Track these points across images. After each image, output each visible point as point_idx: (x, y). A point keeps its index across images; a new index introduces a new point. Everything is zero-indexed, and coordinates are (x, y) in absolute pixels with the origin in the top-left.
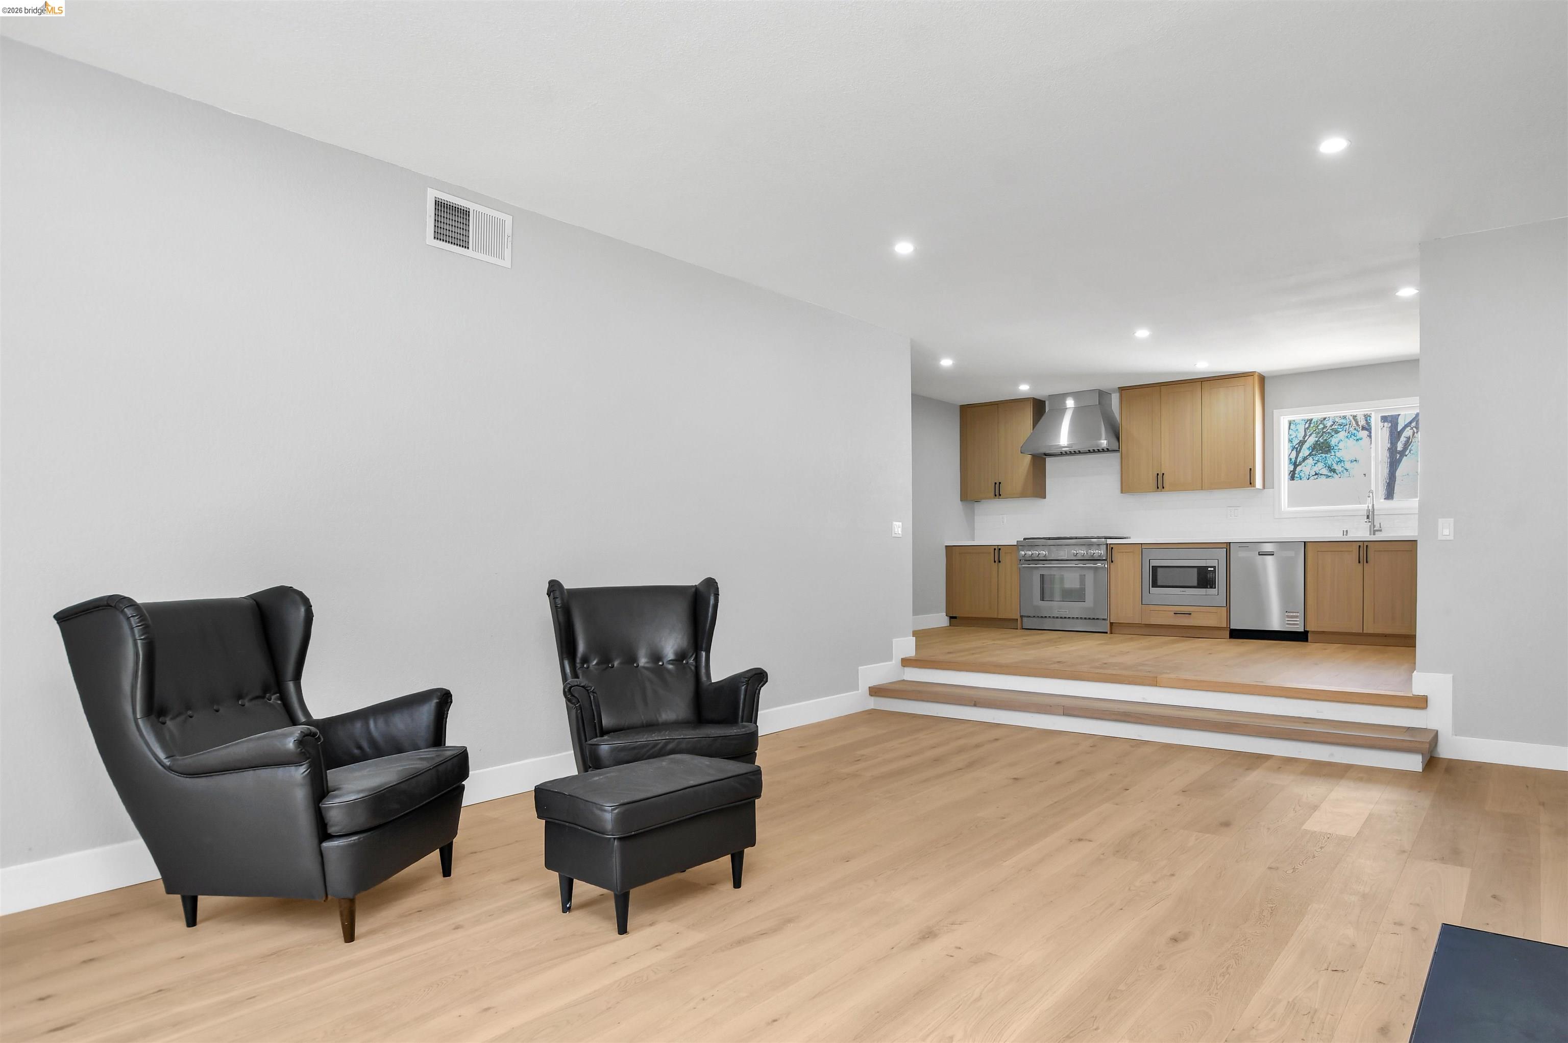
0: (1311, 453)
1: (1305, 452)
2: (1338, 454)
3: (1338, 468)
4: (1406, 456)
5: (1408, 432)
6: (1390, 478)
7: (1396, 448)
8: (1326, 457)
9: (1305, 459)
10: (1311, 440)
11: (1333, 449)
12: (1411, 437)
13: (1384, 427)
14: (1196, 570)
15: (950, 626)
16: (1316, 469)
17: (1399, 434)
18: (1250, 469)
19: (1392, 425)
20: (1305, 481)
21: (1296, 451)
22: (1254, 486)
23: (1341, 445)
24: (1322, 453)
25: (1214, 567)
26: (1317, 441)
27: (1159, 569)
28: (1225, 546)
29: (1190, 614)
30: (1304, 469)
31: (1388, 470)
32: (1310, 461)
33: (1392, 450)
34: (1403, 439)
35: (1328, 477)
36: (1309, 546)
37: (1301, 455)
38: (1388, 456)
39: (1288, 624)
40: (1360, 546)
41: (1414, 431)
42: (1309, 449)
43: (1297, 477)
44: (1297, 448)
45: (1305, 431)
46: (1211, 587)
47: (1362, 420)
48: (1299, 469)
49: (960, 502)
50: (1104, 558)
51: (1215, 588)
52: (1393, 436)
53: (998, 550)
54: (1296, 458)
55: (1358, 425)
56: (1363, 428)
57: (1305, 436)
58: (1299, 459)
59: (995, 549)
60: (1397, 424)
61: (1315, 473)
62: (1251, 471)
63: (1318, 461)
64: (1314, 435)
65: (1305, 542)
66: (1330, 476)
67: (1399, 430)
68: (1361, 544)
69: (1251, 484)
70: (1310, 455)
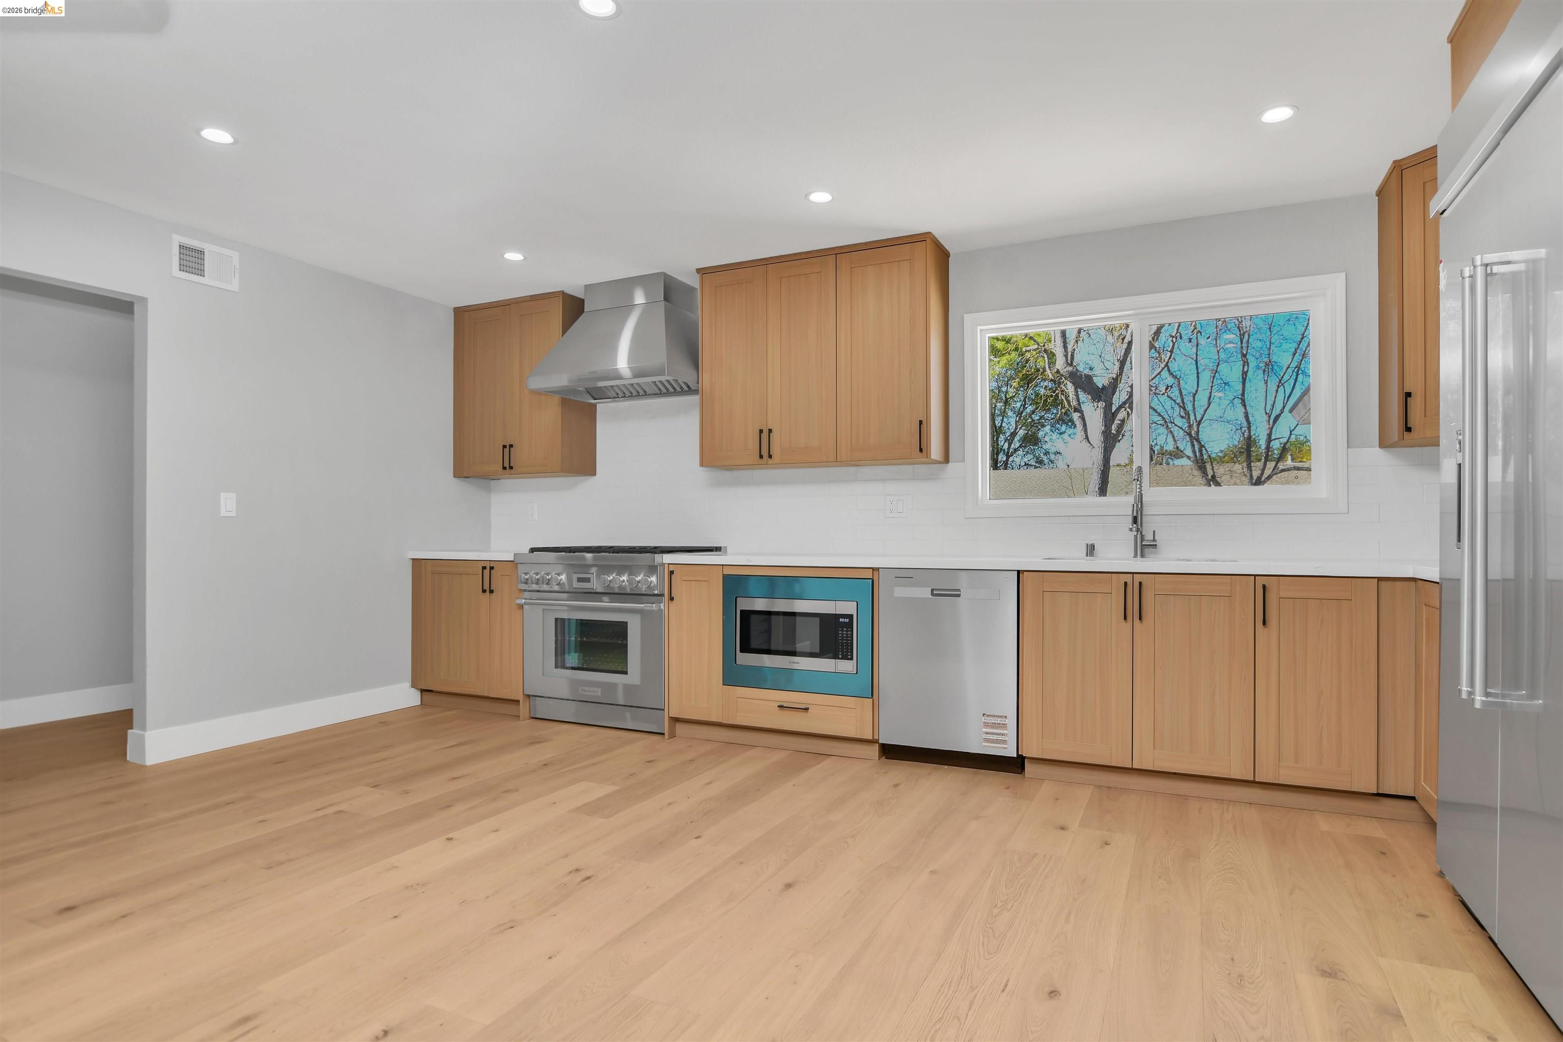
0: (1020, 445)
1: (1016, 444)
2: (1044, 447)
3: (1045, 458)
4: (1119, 441)
5: (1122, 415)
6: (1104, 465)
7: (1110, 431)
8: (1034, 449)
9: (1016, 450)
10: (1021, 433)
11: (1040, 441)
12: (1126, 418)
13: (1098, 407)
14: (817, 620)
15: (421, 704)
16: (1026, 460)
17: (1113, 416)
18: (921, 422)
19: (1106, 406)
20: (1016, 471)
21: (1009, 443)
22: (928, 455)
23: (1047, 439)
24: (1030, 445)
25: (850, 617)
26: (1027, 434)
27: (753, 618)
28: (869, 574)
29: (807, 709)
30: (1015, 459)
31: (1102, 456)
32: (1020, 452)
33: (1107, 434)
34: (1117, 422)
35: (1036, 467)
36: (1023, 577)
37: (1013, 446)
38: (1102, 440)
39: (987, 740)
40: (1126, 583)
41: (1128, 412)
42: (1019, 441)
43: (1009, 467)
44: (1009, 440)
45: (1016, 423)
46: (845, 657)
47: (1074, 402)
48: (1011, 459)
49: (453, 478)
50: (656, 592)
51: (852, 659)
52: (1107, 417)
53: (488, 568)
54: (1009, 448)
55: (1070, 406)
56: (1076, 410)
57: (1016, 429)
58: (1011, 450)
59: (484, 568)
60: (1111, 404)
61: (1024, 464)
62: (922, 425)
63: (1027, 452)
64: (1023, 428)
65: (1019, 572)
66: (1038, 467)
67: (1113, 412)
68: (1128, 578)
69: (921, 450)
70: (1020, 446)
